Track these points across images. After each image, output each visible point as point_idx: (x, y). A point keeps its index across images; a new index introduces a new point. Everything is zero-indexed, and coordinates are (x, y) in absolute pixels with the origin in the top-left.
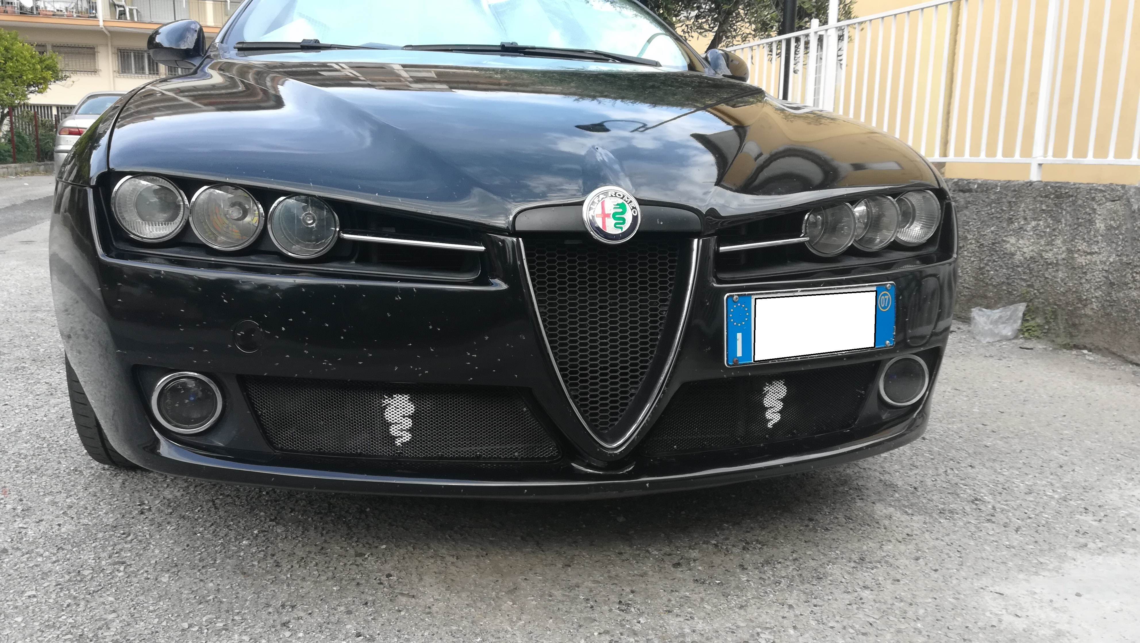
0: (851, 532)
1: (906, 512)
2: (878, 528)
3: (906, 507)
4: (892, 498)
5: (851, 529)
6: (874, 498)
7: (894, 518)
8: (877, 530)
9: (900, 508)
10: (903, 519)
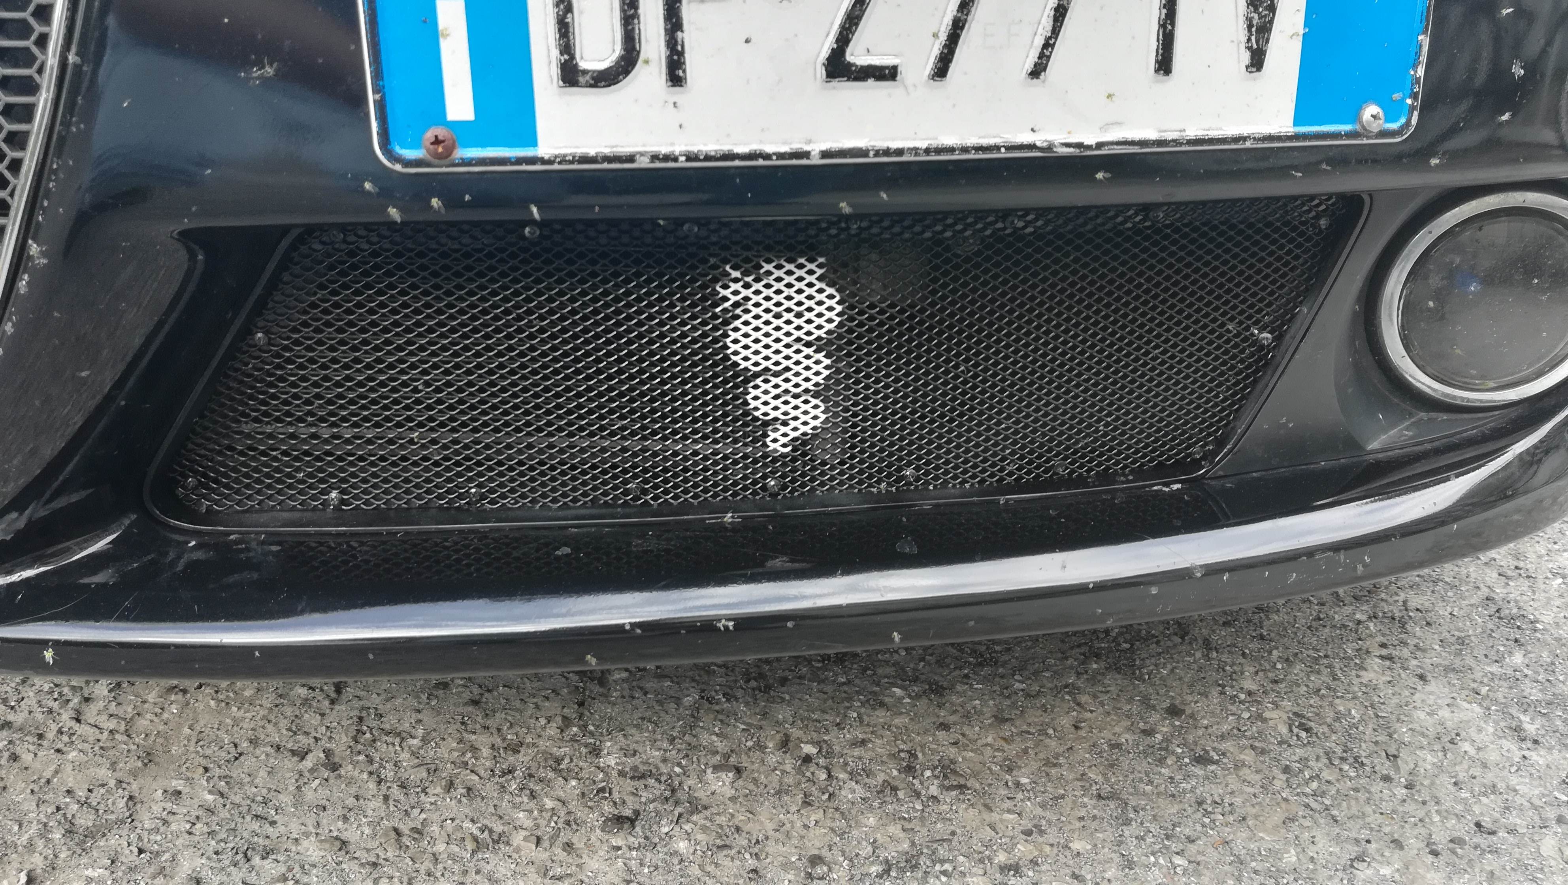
0: (1279, 782)
1: (1518, 730)
2: (1387, 779)
3: (1525, 705)
4: (1495, 668)
5: (1286, 770)
6: (1437, 656)
7: (1466, 746)
8: (1377, 786)
9: (1504, 712)
10: (1493, 756)
